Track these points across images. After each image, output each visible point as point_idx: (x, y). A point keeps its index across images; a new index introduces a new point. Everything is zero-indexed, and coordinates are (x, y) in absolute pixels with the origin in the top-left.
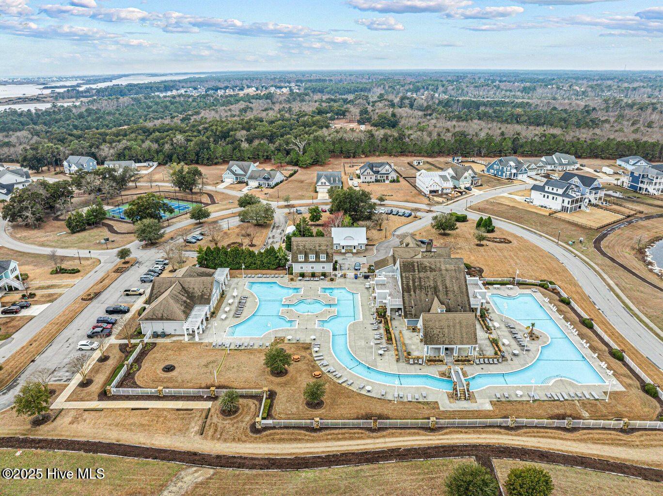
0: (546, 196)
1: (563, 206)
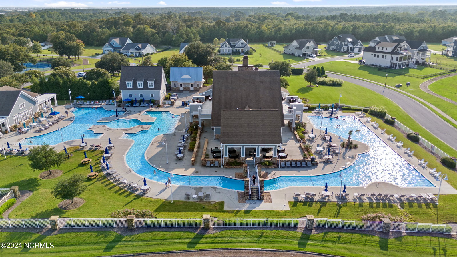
0: (376, 56)
1: (392, 63)
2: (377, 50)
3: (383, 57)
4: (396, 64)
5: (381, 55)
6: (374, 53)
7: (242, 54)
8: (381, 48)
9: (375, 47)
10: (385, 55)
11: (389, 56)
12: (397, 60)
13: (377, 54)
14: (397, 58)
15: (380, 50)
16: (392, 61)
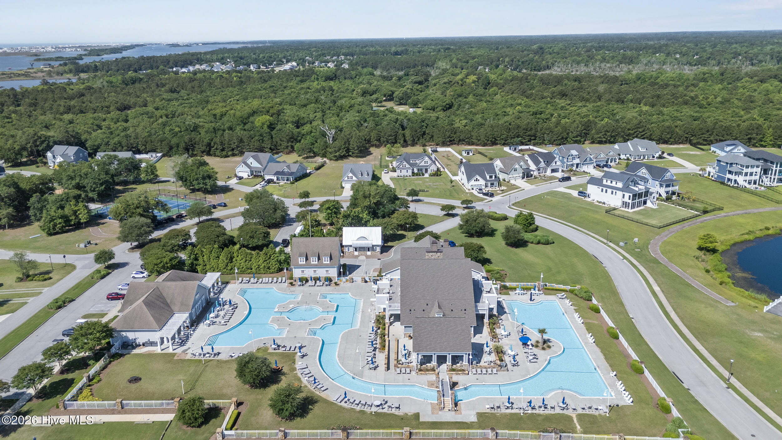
0: (604, 191)
1: (623, 202)
2: (604, 182)
3: (612, 193)
4: (629, 203)
5: (609, 191)
6: (601, 188)
7: (427, 175)
8: (609, 182)
9: (601, 180)
10: (614, 191)
11: (620, 194)
12: (629, 199)
13: (604, 189)
14: (630, 196)
15: (609, 183)
16: (624, 200)
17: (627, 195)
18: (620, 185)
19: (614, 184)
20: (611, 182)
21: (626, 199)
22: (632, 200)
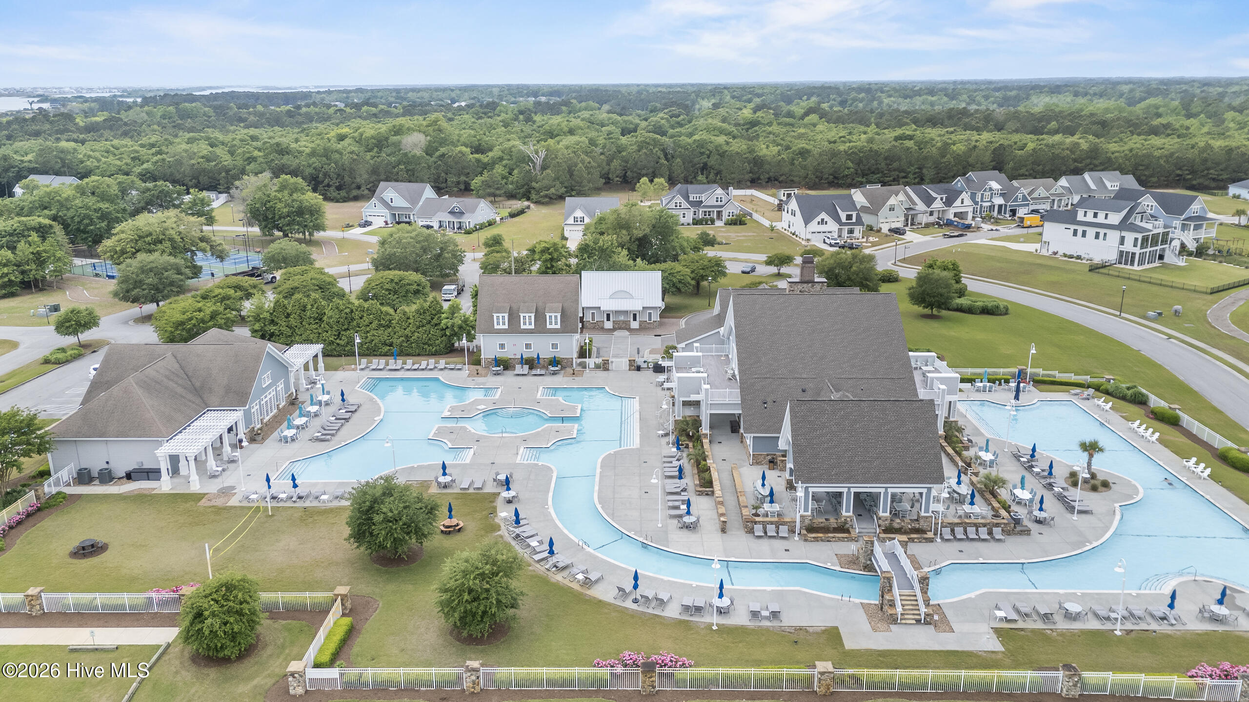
0: (1080, 233)
1: (1121, 252)
2: (1080, 217)
5: (1091, 232)
6: (1073, 227)
7: (719, 223)
8: (1090, 214)
9: (1073, 212)
10: (1102, 231)
11: (1114, 236)
12: (1135, 246)
13: (1080, 229)
14: (1136, 239)
15: (1090, 218)
16: (1122, 248)
17: (1130, 237)
18: (1115, 218)
19: (1101, 219)
20: (1095, 215)
21: (1128, 247)
22: (1142, 248)
